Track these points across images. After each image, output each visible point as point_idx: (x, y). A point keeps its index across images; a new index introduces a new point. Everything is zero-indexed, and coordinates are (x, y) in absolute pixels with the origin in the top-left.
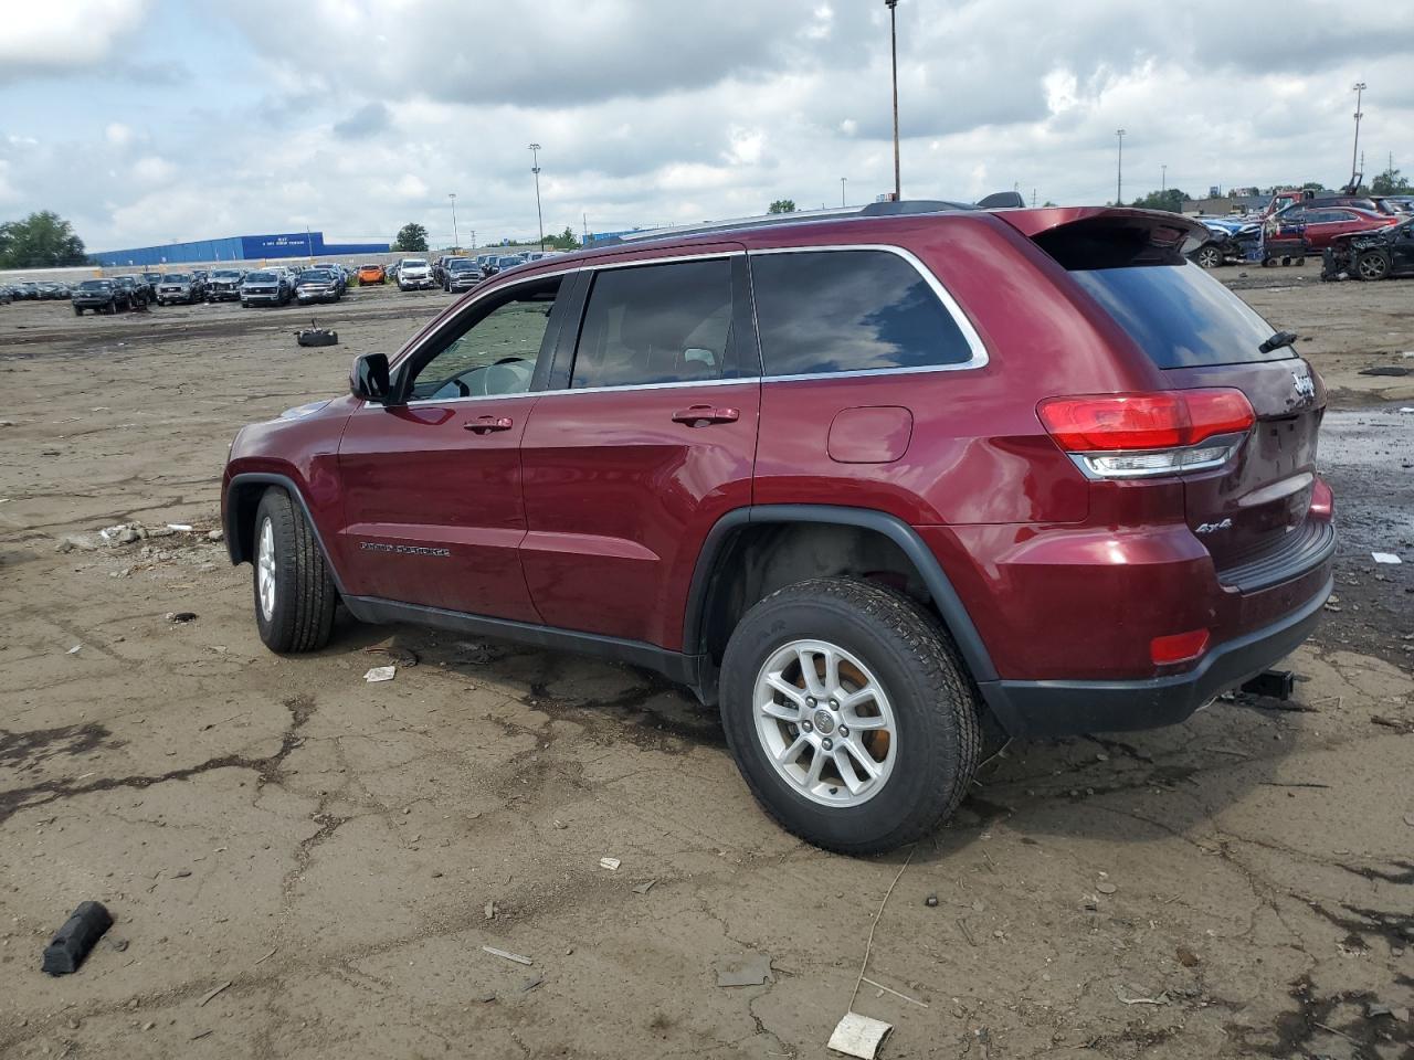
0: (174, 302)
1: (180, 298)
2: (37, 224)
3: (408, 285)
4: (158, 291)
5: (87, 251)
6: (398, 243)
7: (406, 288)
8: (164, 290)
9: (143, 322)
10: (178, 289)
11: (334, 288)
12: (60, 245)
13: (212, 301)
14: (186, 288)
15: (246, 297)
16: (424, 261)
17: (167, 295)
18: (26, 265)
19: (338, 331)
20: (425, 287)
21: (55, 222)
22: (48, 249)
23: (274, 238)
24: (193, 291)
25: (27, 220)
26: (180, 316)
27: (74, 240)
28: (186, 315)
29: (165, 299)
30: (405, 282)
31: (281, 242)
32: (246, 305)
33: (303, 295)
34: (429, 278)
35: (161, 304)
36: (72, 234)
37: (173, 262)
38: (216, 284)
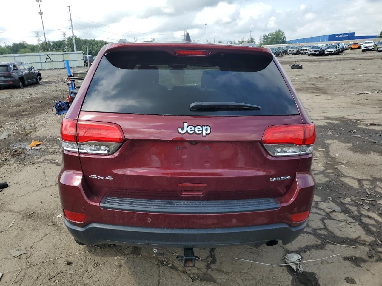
0: (293, 54)
1: (294, 53)
2: (276, 33)
3: (365, 49)
4: (288, 51)
5: (287, 40)
6: (380, 35)
7: (363, 51)
8: (290, 51)
9: (282, 59)
10: (293, 51)
11: (337, 51)
12: (281, 38)
13: (302, 54)
14: (295, 50)
15: (309, 53)
16: (373, 41)
17: (290, 52)
18: (272, 44)
19: (303, 65)
20: (371, 50)
21: (281, 32)
22: (278, 39)
23: (339, 35)
24: (297, 51)
25: (275, 32)
26: (290, 58)
27: (284, 37)
28: (292, 58)
29: (290, 53)
30: (364, 48)
31: (341, 36)
32: (309, 55)
33: (326, 53)
34: (372, 47)
35: (288, 55)
36: (284, 35)
37: (308, 42)
38: (304, 49)
